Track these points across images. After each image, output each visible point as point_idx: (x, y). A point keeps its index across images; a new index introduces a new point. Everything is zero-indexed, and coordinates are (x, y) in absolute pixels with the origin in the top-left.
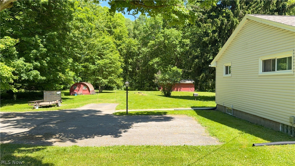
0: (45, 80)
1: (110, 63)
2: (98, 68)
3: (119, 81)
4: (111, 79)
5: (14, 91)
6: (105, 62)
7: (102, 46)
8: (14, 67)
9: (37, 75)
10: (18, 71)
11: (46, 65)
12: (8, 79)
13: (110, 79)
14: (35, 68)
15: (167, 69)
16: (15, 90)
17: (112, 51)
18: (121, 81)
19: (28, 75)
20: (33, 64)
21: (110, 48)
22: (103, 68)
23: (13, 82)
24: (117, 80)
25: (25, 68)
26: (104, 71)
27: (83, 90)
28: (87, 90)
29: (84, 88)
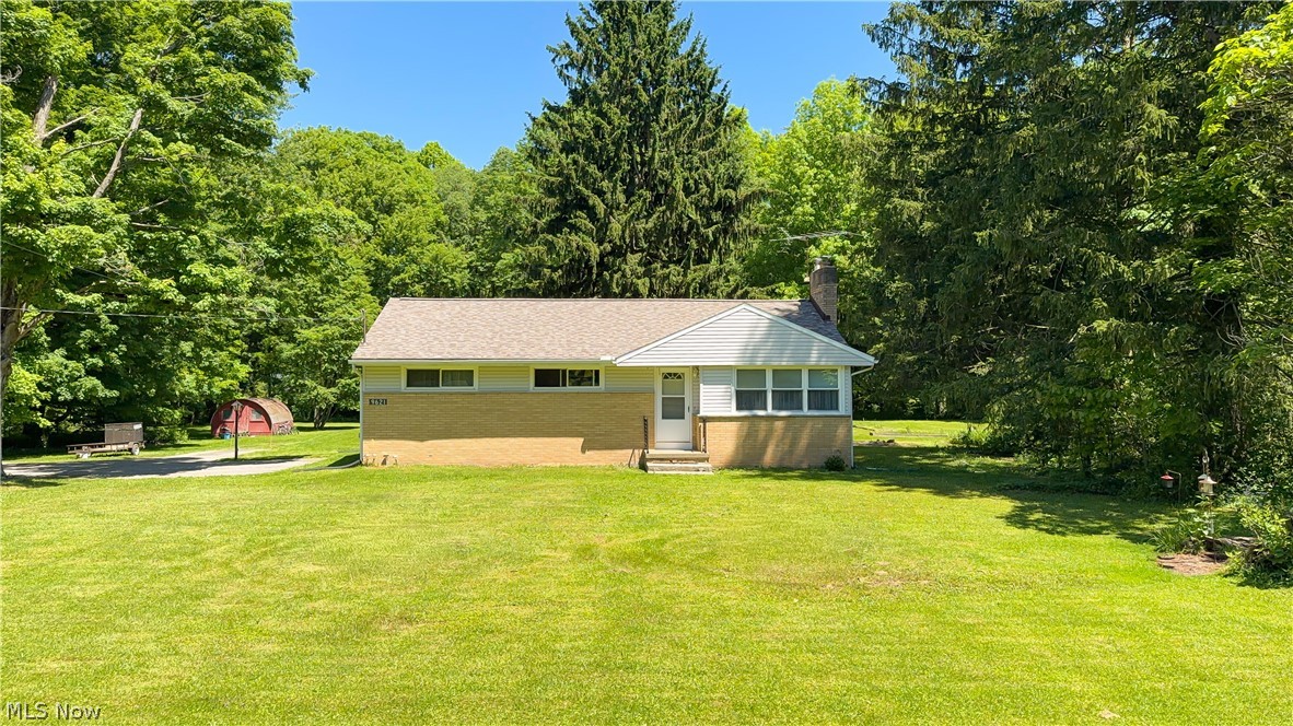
0: (118, 398)
1: (342, 336)
2: (304, 352)
4: (348, 385)
5: (41, 426)
6: (327, 332)
8: (40, 373)
9: (94, 389)
10: (49, 381)
11: (118, 362)
12: (29, 398)
13: (344, 384)
14: (91, 372)
16: (45, 423)
19: (72, 390)
20: (85, 365)
23: (39, 405)
25: (66, 372)
26: (324, 362)
27: (250, 422)
28: (264, 420)
29: (254, 416)
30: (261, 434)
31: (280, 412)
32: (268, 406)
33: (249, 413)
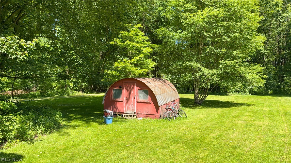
2: (190, 35)
4: (230, 66)
13: (227, 66)
22: (205, 34)
26: (208, 44)
27: (138, 102)
28: (151, 102)
29: (141, 96)
30: (147, 115)
31: (168, 91)
32: (156, 86)
33: (137, 94)
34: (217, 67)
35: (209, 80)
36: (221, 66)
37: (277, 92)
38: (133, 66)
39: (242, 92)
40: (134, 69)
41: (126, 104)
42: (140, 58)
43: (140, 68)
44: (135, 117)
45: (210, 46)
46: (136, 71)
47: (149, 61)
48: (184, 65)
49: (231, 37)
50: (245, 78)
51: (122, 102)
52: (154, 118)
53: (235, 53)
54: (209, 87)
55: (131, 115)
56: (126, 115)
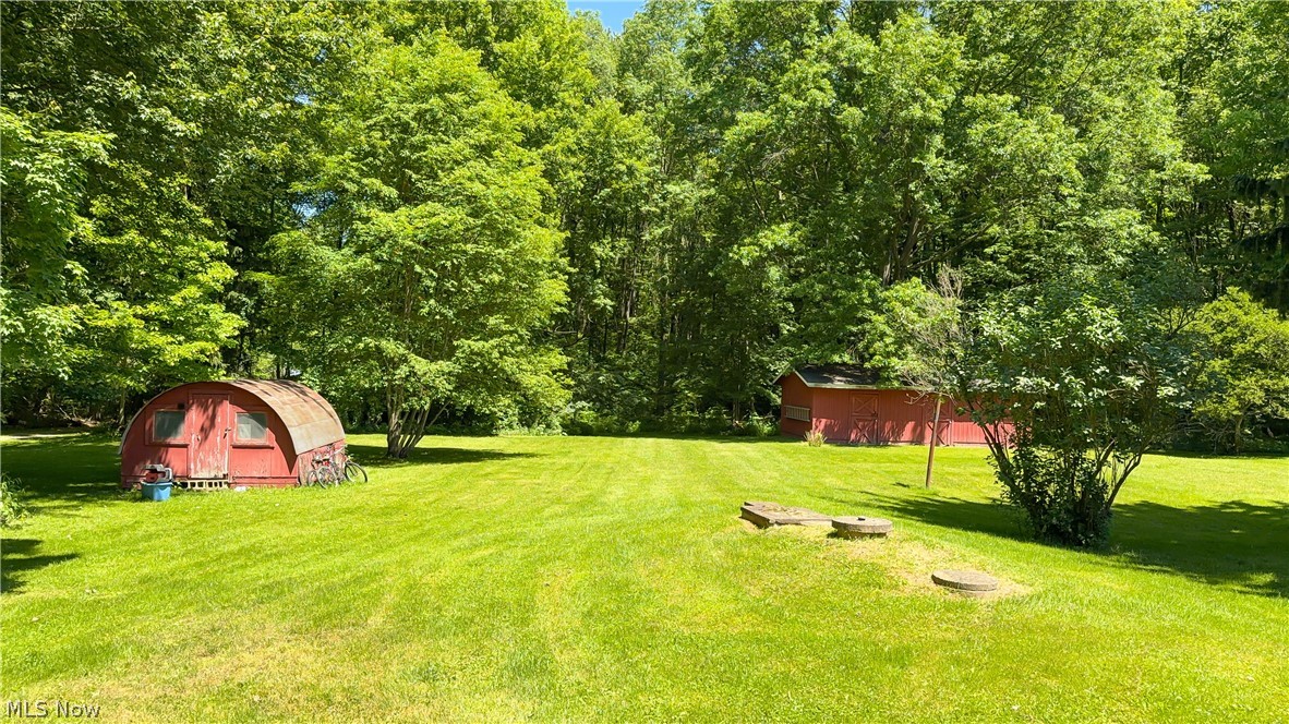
2: (377, 267)
3: (542, 373)
4: (479, 354)
6: (434, 220)
7: (413, 108)
13: (472, 353)
15: (854, 297)
17: (484, 151)
18: (554, 372)
21: (473, 123)
22: (418, 269)
24: (523, 361)
26: (427, 296)
27: (234, 447)
28: (275, 444)
29: (245, 430)
30: (263, 480)
31: (316, 419)
32: (284, 404)
33: (232, 423)
34: (449, 354)
35: (427, 387)
36: (459, 354)
37: (652, 426)
38: (157, 329)
39: (539, 424)
40: (157, 339)
41: (197, 451)
42: (184, 299)
43: (182, 338)
44: (225, 486)
45: (432, 302)
46: (169, 348)
47: (216, 311)
48: (362, 345)
49: (483, 283)
50: (518, 384)
51: (185, 446)
52: (279, 485)
53: (492, 321)
54: (426, 407)
55: (214, 482)
56: (197, 482)
